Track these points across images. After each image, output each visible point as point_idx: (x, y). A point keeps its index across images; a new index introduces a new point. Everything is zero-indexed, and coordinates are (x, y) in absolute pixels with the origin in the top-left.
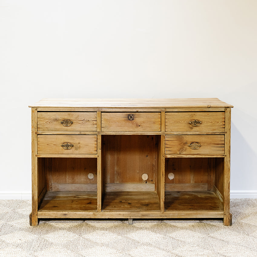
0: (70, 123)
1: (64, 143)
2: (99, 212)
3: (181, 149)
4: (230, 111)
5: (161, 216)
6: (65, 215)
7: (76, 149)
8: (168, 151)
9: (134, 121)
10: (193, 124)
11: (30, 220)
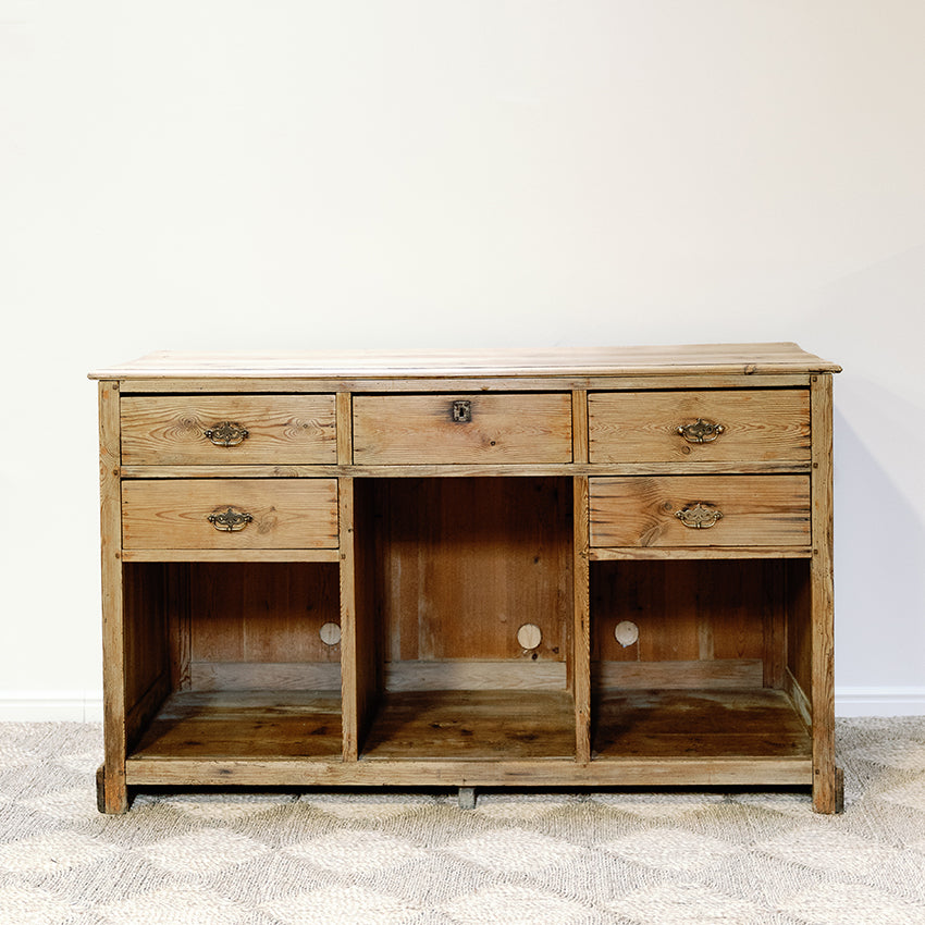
0: (239, 434)
1: (218, 509)
2: (348, 764)
3: (647, 526)
4: (830, 386)
5: (579, 778)
6: (227, 772)
7: (262, 533)
8: (600, 535)
9: (471, 424)
10: (693, 435)
11: (98, 792)
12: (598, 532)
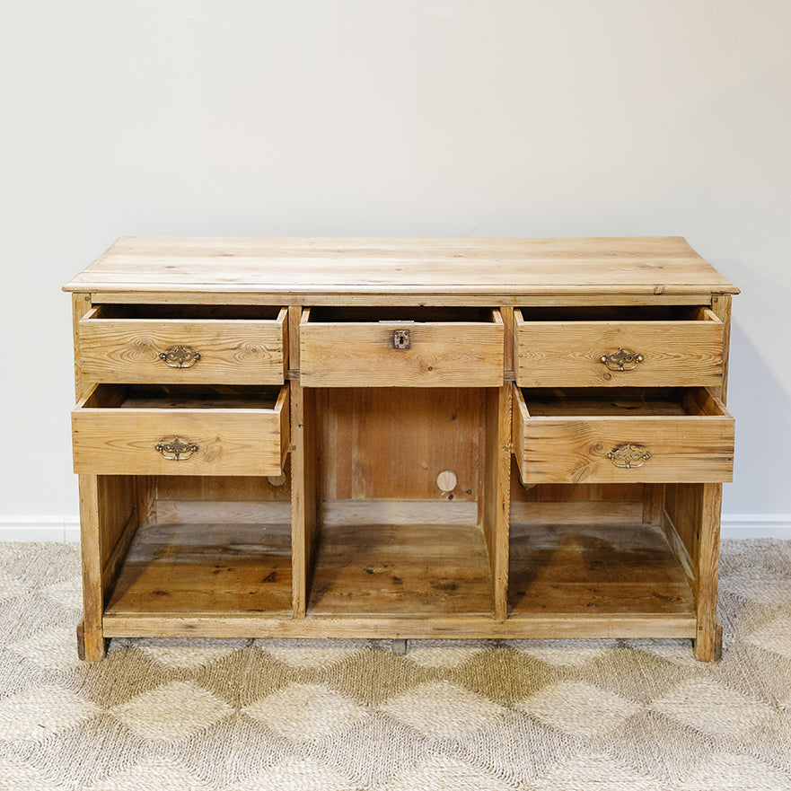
0: (192, 356)
1: (165, 438)
2: (297, 621)
3: (578, 465)
4: (729, 306)
5: (498, 632)
6: (191, 627)
7: (208, 461)
8: (533, 473)
9: (411, 351)
10: (614, 363)
11: (79, 643)
12: (532, 469)
